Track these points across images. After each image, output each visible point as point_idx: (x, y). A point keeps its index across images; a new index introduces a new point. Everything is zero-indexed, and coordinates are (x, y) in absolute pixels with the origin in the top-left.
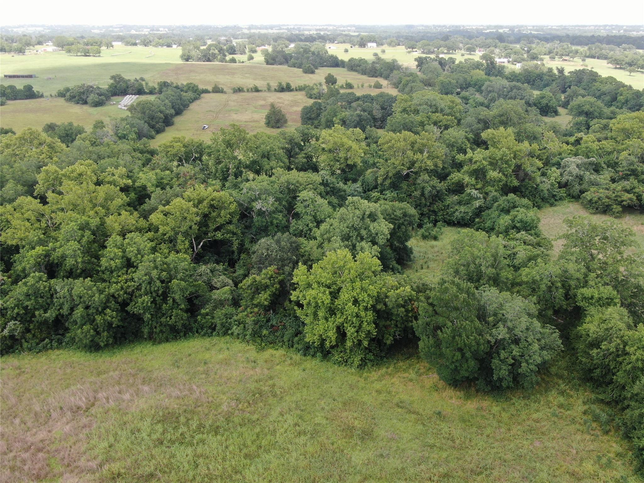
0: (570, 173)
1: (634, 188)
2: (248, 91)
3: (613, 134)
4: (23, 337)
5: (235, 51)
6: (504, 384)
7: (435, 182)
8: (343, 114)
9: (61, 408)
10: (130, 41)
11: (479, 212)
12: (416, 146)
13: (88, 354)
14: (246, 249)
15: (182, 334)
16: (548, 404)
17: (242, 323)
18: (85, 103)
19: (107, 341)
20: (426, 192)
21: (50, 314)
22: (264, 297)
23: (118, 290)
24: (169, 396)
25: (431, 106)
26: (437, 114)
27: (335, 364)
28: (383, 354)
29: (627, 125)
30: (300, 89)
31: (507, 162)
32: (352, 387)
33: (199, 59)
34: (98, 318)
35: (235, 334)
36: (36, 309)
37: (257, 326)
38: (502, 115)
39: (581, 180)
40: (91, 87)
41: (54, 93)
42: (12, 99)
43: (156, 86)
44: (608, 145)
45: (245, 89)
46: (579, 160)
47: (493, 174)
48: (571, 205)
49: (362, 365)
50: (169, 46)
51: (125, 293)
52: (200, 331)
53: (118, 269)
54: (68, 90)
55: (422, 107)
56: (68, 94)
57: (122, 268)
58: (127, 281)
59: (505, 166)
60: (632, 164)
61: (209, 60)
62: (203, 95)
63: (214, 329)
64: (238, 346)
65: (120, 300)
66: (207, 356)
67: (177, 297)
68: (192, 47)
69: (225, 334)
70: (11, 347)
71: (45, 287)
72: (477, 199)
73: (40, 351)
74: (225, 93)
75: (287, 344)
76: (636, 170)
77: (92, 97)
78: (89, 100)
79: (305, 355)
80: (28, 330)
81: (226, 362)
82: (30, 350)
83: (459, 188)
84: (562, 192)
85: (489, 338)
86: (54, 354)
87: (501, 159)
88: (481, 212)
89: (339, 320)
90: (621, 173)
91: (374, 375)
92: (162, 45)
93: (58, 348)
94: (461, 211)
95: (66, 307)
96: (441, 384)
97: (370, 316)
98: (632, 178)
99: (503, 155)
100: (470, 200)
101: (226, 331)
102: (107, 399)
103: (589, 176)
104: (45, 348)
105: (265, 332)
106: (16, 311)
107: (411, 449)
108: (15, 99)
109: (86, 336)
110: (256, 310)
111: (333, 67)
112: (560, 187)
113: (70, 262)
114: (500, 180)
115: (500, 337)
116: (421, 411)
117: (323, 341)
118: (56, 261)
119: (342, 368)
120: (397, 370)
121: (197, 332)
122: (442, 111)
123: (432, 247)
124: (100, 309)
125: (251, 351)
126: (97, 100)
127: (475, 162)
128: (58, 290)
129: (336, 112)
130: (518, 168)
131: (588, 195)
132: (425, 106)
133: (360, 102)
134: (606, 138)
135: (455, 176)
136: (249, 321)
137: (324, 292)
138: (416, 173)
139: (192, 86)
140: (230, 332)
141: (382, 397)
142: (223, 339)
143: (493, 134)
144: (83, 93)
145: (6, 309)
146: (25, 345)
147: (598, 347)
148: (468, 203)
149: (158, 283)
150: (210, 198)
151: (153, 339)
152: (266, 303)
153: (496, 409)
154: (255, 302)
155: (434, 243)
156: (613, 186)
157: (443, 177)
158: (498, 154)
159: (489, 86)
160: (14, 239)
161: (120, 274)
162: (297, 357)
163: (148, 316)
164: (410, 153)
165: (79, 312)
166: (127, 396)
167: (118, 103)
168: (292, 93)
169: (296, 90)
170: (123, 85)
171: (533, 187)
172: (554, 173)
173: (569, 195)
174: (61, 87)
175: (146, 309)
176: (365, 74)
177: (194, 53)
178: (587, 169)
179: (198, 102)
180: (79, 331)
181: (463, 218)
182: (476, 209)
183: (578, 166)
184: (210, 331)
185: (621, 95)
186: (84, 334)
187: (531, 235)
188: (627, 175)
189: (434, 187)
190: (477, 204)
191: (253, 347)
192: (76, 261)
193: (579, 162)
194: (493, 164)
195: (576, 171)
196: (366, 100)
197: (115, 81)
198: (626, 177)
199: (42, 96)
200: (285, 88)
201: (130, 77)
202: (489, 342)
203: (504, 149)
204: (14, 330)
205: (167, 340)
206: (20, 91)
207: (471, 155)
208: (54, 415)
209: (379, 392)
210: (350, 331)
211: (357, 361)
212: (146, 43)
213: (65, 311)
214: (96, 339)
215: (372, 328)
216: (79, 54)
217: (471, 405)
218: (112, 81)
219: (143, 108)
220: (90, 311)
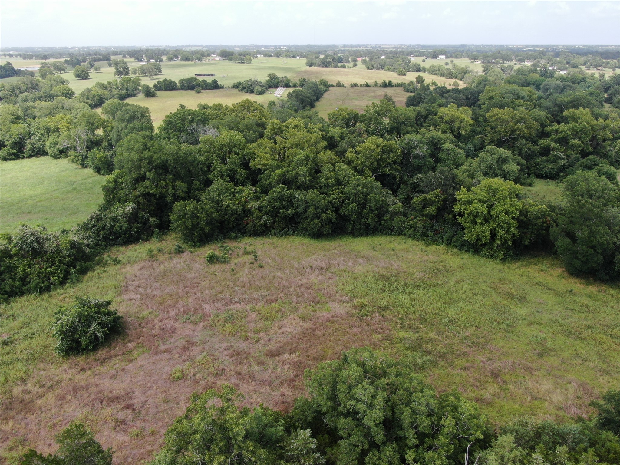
2: (361, 86)
4: (272, 226)
5: (342, 60)
7: (529, 145)
8: (441, 101)
9: (311, 267)
10: (267, 55)
11: (563, 169)
12: (515, 120)
15: (371, 232)
17: (413, 227)
18: (252, 92)
19: (328, 231)
20: (523, 152)
21: (290, 211)
22: (432, 210)
23: (333, 199)
24: (378, 266)
25: (514, 94)
26: (519, 101)
27: (483, 257)
28: (518, 253)
30: (399, 86)
31: (585, 133)
32: (500, 271)
33: (320, 66)
34: (324, 216)
35: (407, 234)
36: (280, 208)
37: (425, 229)
38: (574, 101)
40: (257, 81)
41: (231, 85)
42: (204, 89)
43: (298, 82)
45: (359, 85)
47: (576, 142)
49: (504, 260)
50: (294, 57)
51: (339, 201)
52: (382, 231)
53: (333, 185)
54: (240, 83)
55: (507, 95)
56: (241, 86)
57: (335, 185)
58: (339, 193)
59: (583, 136)
61: (326, 66)
62: (330, 88)
63: (392, 231)
64: (410, 243)
65: (336, 205)
66: (392, 246)
67: (372, 205)
68: (314, 57)
69: (400, 234)
70: (264, 232)
71: (287, 194)
72: (562, 159)
73: (282, 236)
74: (345, 87)
75: (446, 242)
77: (257, 88)
78: (255, 90)
79: (460, 250)
80: (274, 222)
81: (405, 250)
82: (275, 234)
83: (546, 151)
86: (291, 238)
87: (581, 131)
88: (564, 168)
89: (493, 225)
91: (514, 266)
92: (289, 57)
93: (293, 235)
94: (549, 167)
95: (302, 207)
96: (565, 275)
97: (515, 223)
99: (583, 128)
100: (556, 159)
101: (400, 232)
102: (338, 264)
104: (286, 234)
105: (430, 233)
106: (268, 208)
107: (556, 310)
108: (206, 89)
109: (316, 226)
110: (424, 218)
111: (417, 72)
113: (301, 179)
114: (580, 146)
116: (556, 289)
117: (478, 239)
118: (290, 179)
119: (489, 260)
120: (530, 264)
121: (381, 232)
122: (523, 98)
123: (530, 191)
124: (324, 210)
125: (421, 245)
126: (260, 90)
127: (562, 132)
128: (297, 196)
129: (436, 99)
130: (594, 138)
132: (510, 94)
133: (450, 94)
135: (544, 142)
136: (420, 225)
137: (482, 206)
138: (514, 139)
139: (324, 81)
140: (404, 233)
141: (524, 279)
142: (399, 238)
143: (574, 113)
144: (251, 85)
145: (261, 207)
146: (273, 231)
148: (554, 162)
149: (361, 196)
150: (382, 145)
151: (354, 234)
152: (434, 213)
153: (612, 292)
154: (425, 213)
155: (529, 188)
157: (534, 143)
158: (579, 127)
159: (546, 85)
160: (259, 164)
161: (334, 188)
162: (456, 251)
163: (354, 217)
164: (512, 124)
165: (311, 210)
166: (350, 264)
167: (274, 93)
168: (392, 88)
169: (396, 86)
170: (276, 81)
171: (603, 153)
172: (618, 144)
174: (236, 81)
175: (353, 212)
176: (444, 76)
177: (315, 61)
179: (327, 93)
180: (312, 222)
181: (550, 173)
182: (561, 166)
184: (390, 231)
186: (314, 225)
187: (613, 184)
189: (529, 149)
190: (563, 162)
191: (421, 243)
192: (305, 179)
194: (576, 134)
197: (271, 77)
199: (223, 87)
200: (388, 85)
201: (280, 75)
202: (615, 243)
203: (584, 123)
204: (267, 220)
205: (362, 235)
206: (209, 83)
207: (557, 127)
208: (308, 271)
209: (521, 276)
210: (501, 233)
211: (501, 255)
212: (278, 55)
213: (300, 210)
214: (322, 229)
215: (515, 232)
216: (237, 62)
217: (593, 289)
218: (268, 78)
219: (297, 94)
220: (319, 211)
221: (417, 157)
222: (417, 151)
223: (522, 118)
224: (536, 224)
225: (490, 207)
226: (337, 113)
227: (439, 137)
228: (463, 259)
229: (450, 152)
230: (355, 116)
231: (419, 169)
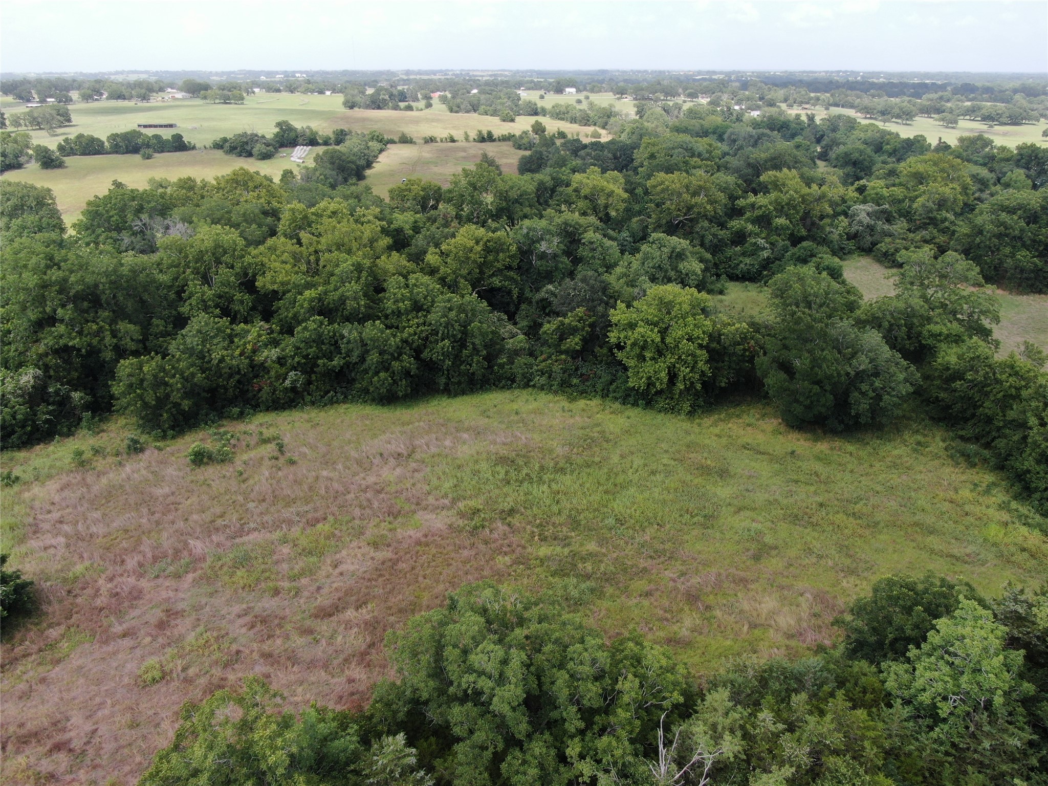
0: (860, 222)
1: (934, 238)
2: (442, 141)
3: (903, 179)
4: (305, 390)
5: (406, 97)
6: (862, 420)
7: (715, 229)
8: (574, 163)
9: (381, 455)
10: (272, 88)
11: (766, 264)
12: (691, 190)
13: (379, 407)
14: (527, 298)
15: (479, 386)
16: (904, 442)
17: (547, 372)
18: (250, 155)
19: (406, 390)
20: (707, 241)
21: (337, 362)
22: (574, 342)
23: (410, 335)
24: (494, 443)
25: (686, 150)
26: (695, 159)
27: (660, 411)
28: (712, 400)
29: (921, 168)
30: (505, 139)
31: (794, 208)
32: (688, 433)
33: (368, 107)
34: (396, 365)
35: (538, 385)
36: (318, 358)
37: (566, 375)
38: (774, 158)
39: (872, 230)
40: (256, 135)
41: (209, 144)
42: (159, 152)
43: (332, 136)
44: (898, 192)
45: (438, 140)
46: (869, 207)
47: (781, 221)
48: (861, 258)
49: (691, 414)
50: (321, 92)
51: (419, 337)
52: (497, 383)
53: (407, 312)
54: (225, 140)
55: (676, 151)
56: (227, 144)
57: (412, 311)
58: (418, 325)
59: (792, 212)
60: (931, 211)
61: (379, 108)
62: (389, 146)
63: (513, 381)
64: (543, 400)
65: (415, 345)
66: (515, 406)
67: (477, 341)
68: (356, 91)
69: (527, 385)
70: (292, 401)
71: (329, 332)
72: (764, 249)
73: (325, 405)
74: (415, 143)
75: (600, 393)
76: (935, 218)
77: (258, 148)
78: (255, 151)
79: (624, 404)
80: (309, 383)
81: (538, 412)
82: (313, 403)
83: (740, 238)
84: (851, 245)
85: (849, 370)
86: (342, 408)
87: (788, 204)
88: (768, 263)
89: (670, 359)
90: (918, 222)
91: (707, 421)
92: (312, 91)
93: (344, 401)
94: (746, 263)
95: (356, 353)
96: (782, 428)
97: (703, 354)
98: (931, 228)
99: (790, 200)
100: (756, 250)
101: (527, 383)
102: (427, 445)
103: (881, 225)
104: (332, 402)
105: (575, 381)
106: (297, 359)
107: (774, 484)
108: (162, 152)
109: (384, 384)
110: (563, 357)
111: (532, 115)
112: (848, 239)
113: (350, 304)
114: (788, 228)
115: (862, 368)
116: (771, 452)
117: (650, 384)
118: (331, 306)
119: (669, 416)
120: (730, 417)
121: (494, 384)
122: (699, 155)
123: (721, 301)
124: (396, 355)
125: (561, 402)
126: (264, 151)
127: (760, 207)
128: (346, 334)
129: (566, 160)
130: (807, 214)
131: (882, 247)
132: (680, 150)
133: (588, 150)
134: (894, 185)
135: (736, 224)
136: (557, 368)
137: (652, 330)
138: (691, 220)
139: (376, 134)
140: (532, 383)
141: (724, 441)
142: (525, 392)
143: (775, 176)
144: (247, 143)
145: (284, 358)
146: (308, 398)
147: (961, 378)
148: (753, 254)
149: (457, 326)
150: (485, 239)
151: (451, 391)
152: (578, 348)
153: (850, 448)
154: (563, 348)
155: (720, 297)
156: (911, 235)
157: (722, 225)
158: (785, 198)
159: (732, 134)
160: (274, 283)
161: (410, 317)
162: (617, 405)
163: (448, 363)
164: (686, 196)
165: (373, 358)
166: (447, 443)
167: (289, 155)
168: (494, 143)
169: (501, 140)
170: (292, 135)
171: (821, 237)
172: (843, 222)
173: (859, 248)
174: (218, 137)
175: (446, 355)
176: (576, 122)
177: (358, 99)
178: (878, 219)
179: (384, 153)
180: (376, 378)
181: (749, 271)
182: (764, 260)
183: (868, 214)
184: (509, 382)
185: (888, 144)
186: (381, 383)
187: (839, 283)
188: (925, 224)
189: (715, 235)
190: (765, 254)
191: (562, 398)
192: (358, 304)
193: (870, 210)
194: (781, 209)
195: (866, 220)
196: (595, 147)
197: (281, 129)
198: (924, 226)
199: (194, 148)
200: (489, 138)
201: (298, 124)
202: (848, 374)
203: (791, 192)
204: (295, 381)
205: (463, 393)
206: (168, 141)
207: (754, 199)
208: (376, 461)
209: (719, 436)
210: (684, 371)
211: (687, 406)
212: (292, 88)
213: (354, 358)
214: (394, 388)
215: (705, 368)
216: (217, 101)
217: (823, 447)
218: (277, 130)
219: (332, 157)
220: (386, 357)
221: (543, 256)
222: (543, 247)
223: (700, 187)
224: (734, 353)
225: (664, 332)
226: (404, 187)
227: (577, 223)
228: (628, 418)
229: (595, 246)
230: (435, 191)
231: (548, 277)
